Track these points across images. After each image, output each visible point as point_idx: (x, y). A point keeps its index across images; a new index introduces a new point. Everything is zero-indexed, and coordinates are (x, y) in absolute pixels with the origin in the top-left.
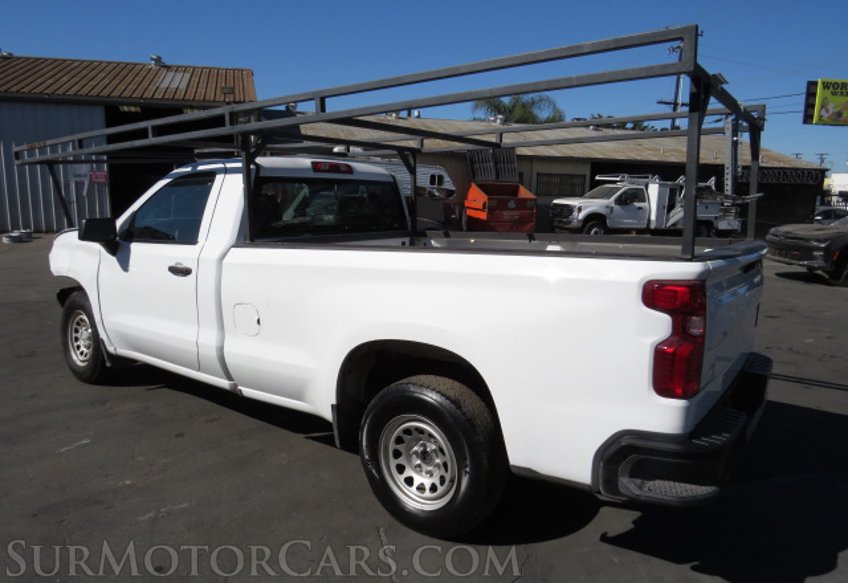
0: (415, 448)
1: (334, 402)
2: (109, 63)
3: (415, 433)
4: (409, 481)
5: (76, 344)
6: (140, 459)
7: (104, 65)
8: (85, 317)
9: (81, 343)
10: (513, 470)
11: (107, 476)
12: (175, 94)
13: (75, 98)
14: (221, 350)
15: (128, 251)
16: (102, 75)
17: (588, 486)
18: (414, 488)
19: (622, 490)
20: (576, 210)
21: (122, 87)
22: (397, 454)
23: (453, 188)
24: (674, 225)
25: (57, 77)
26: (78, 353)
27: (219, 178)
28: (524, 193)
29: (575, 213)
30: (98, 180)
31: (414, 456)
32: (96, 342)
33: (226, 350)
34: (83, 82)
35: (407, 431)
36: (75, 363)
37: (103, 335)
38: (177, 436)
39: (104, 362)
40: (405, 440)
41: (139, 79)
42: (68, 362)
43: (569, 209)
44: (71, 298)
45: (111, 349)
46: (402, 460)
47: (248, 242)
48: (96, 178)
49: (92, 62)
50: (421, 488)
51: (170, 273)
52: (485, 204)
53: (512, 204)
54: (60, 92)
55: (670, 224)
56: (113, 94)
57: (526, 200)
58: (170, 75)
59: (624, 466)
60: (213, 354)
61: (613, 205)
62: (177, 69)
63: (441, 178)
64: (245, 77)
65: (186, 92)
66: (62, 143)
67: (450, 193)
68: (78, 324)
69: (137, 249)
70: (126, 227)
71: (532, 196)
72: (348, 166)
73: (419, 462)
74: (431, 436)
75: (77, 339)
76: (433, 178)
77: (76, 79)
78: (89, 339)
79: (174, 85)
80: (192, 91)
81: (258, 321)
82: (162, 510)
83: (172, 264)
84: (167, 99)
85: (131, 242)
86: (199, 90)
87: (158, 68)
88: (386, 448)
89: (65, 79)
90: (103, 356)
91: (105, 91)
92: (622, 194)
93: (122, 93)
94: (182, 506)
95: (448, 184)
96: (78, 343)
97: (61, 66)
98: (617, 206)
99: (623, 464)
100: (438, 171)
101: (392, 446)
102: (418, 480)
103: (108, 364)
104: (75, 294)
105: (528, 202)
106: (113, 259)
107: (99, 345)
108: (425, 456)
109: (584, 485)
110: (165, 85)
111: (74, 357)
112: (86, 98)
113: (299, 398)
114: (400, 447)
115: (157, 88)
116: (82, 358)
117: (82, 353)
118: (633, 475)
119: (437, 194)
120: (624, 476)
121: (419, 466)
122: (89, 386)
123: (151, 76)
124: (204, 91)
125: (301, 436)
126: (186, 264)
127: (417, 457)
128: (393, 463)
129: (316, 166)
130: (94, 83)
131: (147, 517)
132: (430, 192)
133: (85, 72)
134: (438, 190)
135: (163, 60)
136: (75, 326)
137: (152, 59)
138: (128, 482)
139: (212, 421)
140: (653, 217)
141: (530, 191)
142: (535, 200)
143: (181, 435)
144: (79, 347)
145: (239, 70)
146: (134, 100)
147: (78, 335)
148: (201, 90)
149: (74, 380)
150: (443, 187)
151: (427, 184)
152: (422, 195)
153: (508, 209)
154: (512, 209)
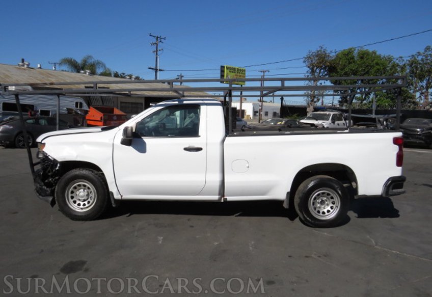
1: (289, 191)
17: (381, 195)
22: (314, 204)
23: (88, 109)
24: (186, 126)
28: (117, 112)
33: (226, 181)
50: (323, 213)
52: (101, 118)
53: (115, 118)
55: (185, 125)
57: (121, 115)
60: (216, 184)
63: (81, 104)
67: (86, 112)
71: (123, 113)
74: (328, 195)
76: (77, 103)
95: (85, 107)
100: (80, 100)
103: (114, 205)
105: (122, 117)
108: (322, 202)
113: (264, 194)
119: (79, 113)
132: (75, 112)
134: (80, 110)
140: (178, 122)
142: (125, 115)
150: (83, 109)
151: (74, 107)
152: (71, 113)
153: (113, 120)
154: (115, 120)
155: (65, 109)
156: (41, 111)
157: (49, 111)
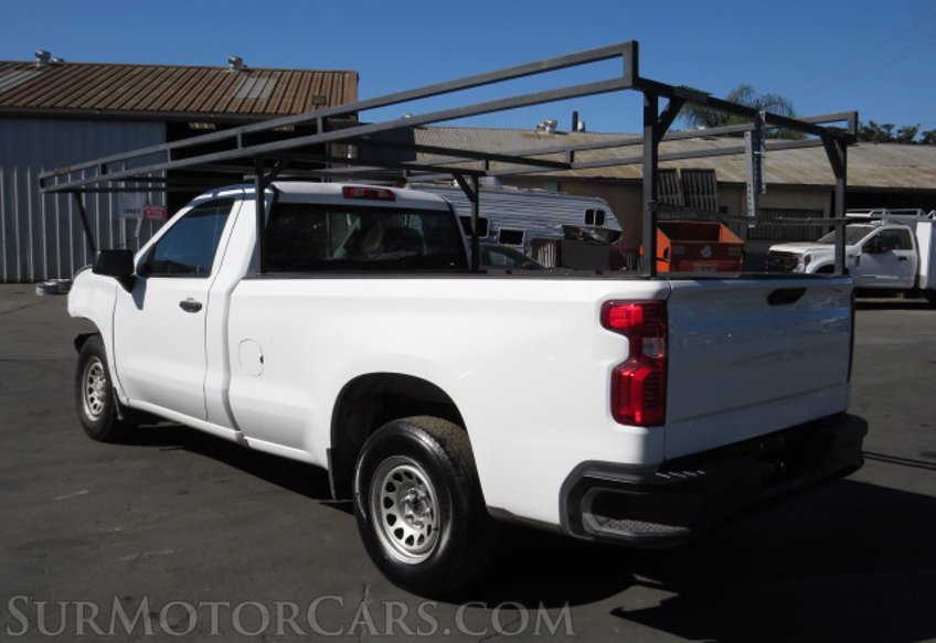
0: (408, 497)
1: (329, 446)
2: (178, 68)
3: (405, 478)
4: (399, 533)
5: (89, 396)
6: (136, 511)
7: (171, 70)
8: (100, 365)
9: (95, 394)
10: (491, 512)
11: (98, 523)
12: (253, 106)
13: (132, 113)
14: (226, 393)
15: (144, 286)
16: (167, 83)
17: (558, 526)
18: (403, 541)
19: (586, 528)
20: (802, 260)
21: (189, 98)
22: (388, 503)
23: (620, 229)
25: (112, 88)
26: (92, 405)
27: (237, 204)
28: (727, 236)
29: (802, 265)
30: (154, 217)
31: (407, 506)
32: (110, 393)
33: (231, 393)
34: (144, 93)
35: (397, 476)
36: (86, 416)
37: (116, 384)
38: (181, 493)
39: (115, 415)
40: (396, 486)
41: (211, 88)
42: (80, 416)
43: (792, 259)
44: (88, 343)
45: (123, 400)
46: (393, 510)
47: (259, 274)
48: (152, 214)
49: (157, 68)
50: (410, 540)
51: (181, 309)
52: (666, 251)
53: (706, 252)
54: (114, 106)
56: (177, 108)
57: (728, 245)
58: (252, 81)
59: (586, 501)
60: (218, 398)
61: (859, 254)
62: (261, 73)
63: (601, 214)
64: (346, 82)
65: (268, 102)
66: (86, 169)
67: (614, 235)
68: (93, 373)
69: (154, 284)
70: (145, 261)
71: (738, 241)
72: (389, 192)
73: (411, 512)
74: (420, 482)
75: (91, 391)
76: (589, 214)
77: (135, 90)
78: (103, 389)
79: (254, 95)
80: (275, 102)
81: (262, 360)
82: (145, 554)
83: (184, 299)
84: (244, 113)
85: (148, 277)
86: (285, 100)
87: (237, 72)
88: (378, 496)
89: (122, 90)
90: (115, 407)
91: (180, 105)
92: (875, 237)
93: (188, 106)
94: (166, 552)
95: (612, 223)
96: (92, 395)
97: (119, 73)
98: (866, 255)
99: (584, 498)
100: (597, 205)
101: (384, 494)
102: (408, 531)
103: (120, 417)
104: (90, 338)
105: (731, 249)
106: (129, 296)
107: (112, 394)
108: (416, 505)
109: (552, 524)
110: (242, 95)
111: (87, 411)
112: (145, 114)
113: (300, 446)
114: (392, 495)
115: (233, 98)
116: (95, 412)
117: (95, 407)
118: (595, 511)
119: (595, 236)
120: (585, 512)
121: (411, 517)
122: (98, 444)
123: (227, 83)
124: (291, 101)
125: (317, 501)
126: (197, 300)
127: (410, 507)
128: (385, 512)
129: (347, 192)
130: (156, 93)
131: (128, 558)
132: (584, 234)
133: (147, 80)
134: (597, 231)
135: (244, 63)
136: (90, 375)
137: (230, 61)
138: (118, 529)
139: (223, 482)
140: (924, 272)
141: (738, 234)
142: (741, 246)
143: (186, 492)
144: (92, 400)
145: (340, 72)
146: (204, 116)
147: (92, 386)
148: (288, 101)
149: (85, 438)
150: (604, 226)
151: (580, 222)
152: (574, 238)
153: (700, 258)
154: (707, 259)
155: (559, 226)
156: (502, 231)
157: (522, 232)
